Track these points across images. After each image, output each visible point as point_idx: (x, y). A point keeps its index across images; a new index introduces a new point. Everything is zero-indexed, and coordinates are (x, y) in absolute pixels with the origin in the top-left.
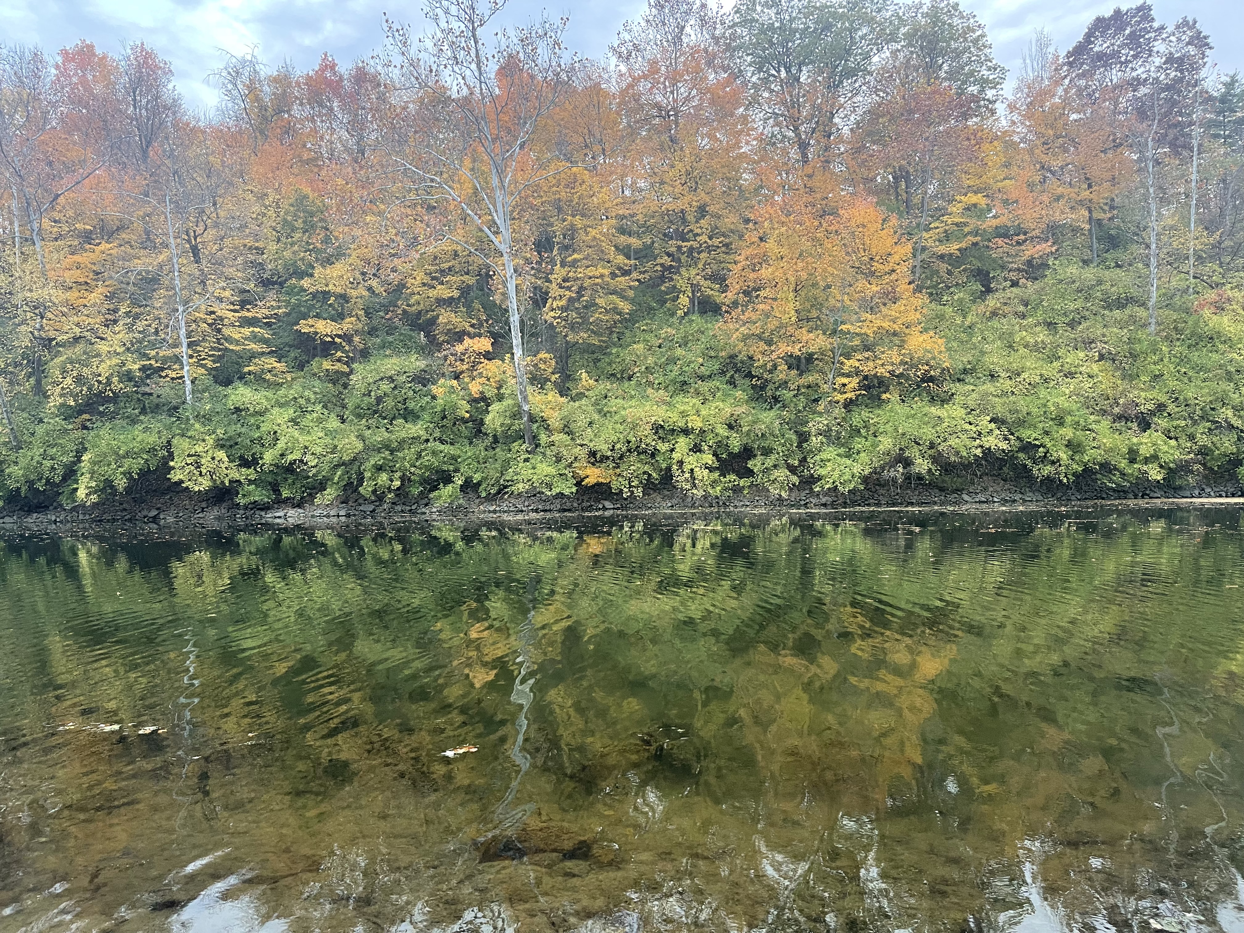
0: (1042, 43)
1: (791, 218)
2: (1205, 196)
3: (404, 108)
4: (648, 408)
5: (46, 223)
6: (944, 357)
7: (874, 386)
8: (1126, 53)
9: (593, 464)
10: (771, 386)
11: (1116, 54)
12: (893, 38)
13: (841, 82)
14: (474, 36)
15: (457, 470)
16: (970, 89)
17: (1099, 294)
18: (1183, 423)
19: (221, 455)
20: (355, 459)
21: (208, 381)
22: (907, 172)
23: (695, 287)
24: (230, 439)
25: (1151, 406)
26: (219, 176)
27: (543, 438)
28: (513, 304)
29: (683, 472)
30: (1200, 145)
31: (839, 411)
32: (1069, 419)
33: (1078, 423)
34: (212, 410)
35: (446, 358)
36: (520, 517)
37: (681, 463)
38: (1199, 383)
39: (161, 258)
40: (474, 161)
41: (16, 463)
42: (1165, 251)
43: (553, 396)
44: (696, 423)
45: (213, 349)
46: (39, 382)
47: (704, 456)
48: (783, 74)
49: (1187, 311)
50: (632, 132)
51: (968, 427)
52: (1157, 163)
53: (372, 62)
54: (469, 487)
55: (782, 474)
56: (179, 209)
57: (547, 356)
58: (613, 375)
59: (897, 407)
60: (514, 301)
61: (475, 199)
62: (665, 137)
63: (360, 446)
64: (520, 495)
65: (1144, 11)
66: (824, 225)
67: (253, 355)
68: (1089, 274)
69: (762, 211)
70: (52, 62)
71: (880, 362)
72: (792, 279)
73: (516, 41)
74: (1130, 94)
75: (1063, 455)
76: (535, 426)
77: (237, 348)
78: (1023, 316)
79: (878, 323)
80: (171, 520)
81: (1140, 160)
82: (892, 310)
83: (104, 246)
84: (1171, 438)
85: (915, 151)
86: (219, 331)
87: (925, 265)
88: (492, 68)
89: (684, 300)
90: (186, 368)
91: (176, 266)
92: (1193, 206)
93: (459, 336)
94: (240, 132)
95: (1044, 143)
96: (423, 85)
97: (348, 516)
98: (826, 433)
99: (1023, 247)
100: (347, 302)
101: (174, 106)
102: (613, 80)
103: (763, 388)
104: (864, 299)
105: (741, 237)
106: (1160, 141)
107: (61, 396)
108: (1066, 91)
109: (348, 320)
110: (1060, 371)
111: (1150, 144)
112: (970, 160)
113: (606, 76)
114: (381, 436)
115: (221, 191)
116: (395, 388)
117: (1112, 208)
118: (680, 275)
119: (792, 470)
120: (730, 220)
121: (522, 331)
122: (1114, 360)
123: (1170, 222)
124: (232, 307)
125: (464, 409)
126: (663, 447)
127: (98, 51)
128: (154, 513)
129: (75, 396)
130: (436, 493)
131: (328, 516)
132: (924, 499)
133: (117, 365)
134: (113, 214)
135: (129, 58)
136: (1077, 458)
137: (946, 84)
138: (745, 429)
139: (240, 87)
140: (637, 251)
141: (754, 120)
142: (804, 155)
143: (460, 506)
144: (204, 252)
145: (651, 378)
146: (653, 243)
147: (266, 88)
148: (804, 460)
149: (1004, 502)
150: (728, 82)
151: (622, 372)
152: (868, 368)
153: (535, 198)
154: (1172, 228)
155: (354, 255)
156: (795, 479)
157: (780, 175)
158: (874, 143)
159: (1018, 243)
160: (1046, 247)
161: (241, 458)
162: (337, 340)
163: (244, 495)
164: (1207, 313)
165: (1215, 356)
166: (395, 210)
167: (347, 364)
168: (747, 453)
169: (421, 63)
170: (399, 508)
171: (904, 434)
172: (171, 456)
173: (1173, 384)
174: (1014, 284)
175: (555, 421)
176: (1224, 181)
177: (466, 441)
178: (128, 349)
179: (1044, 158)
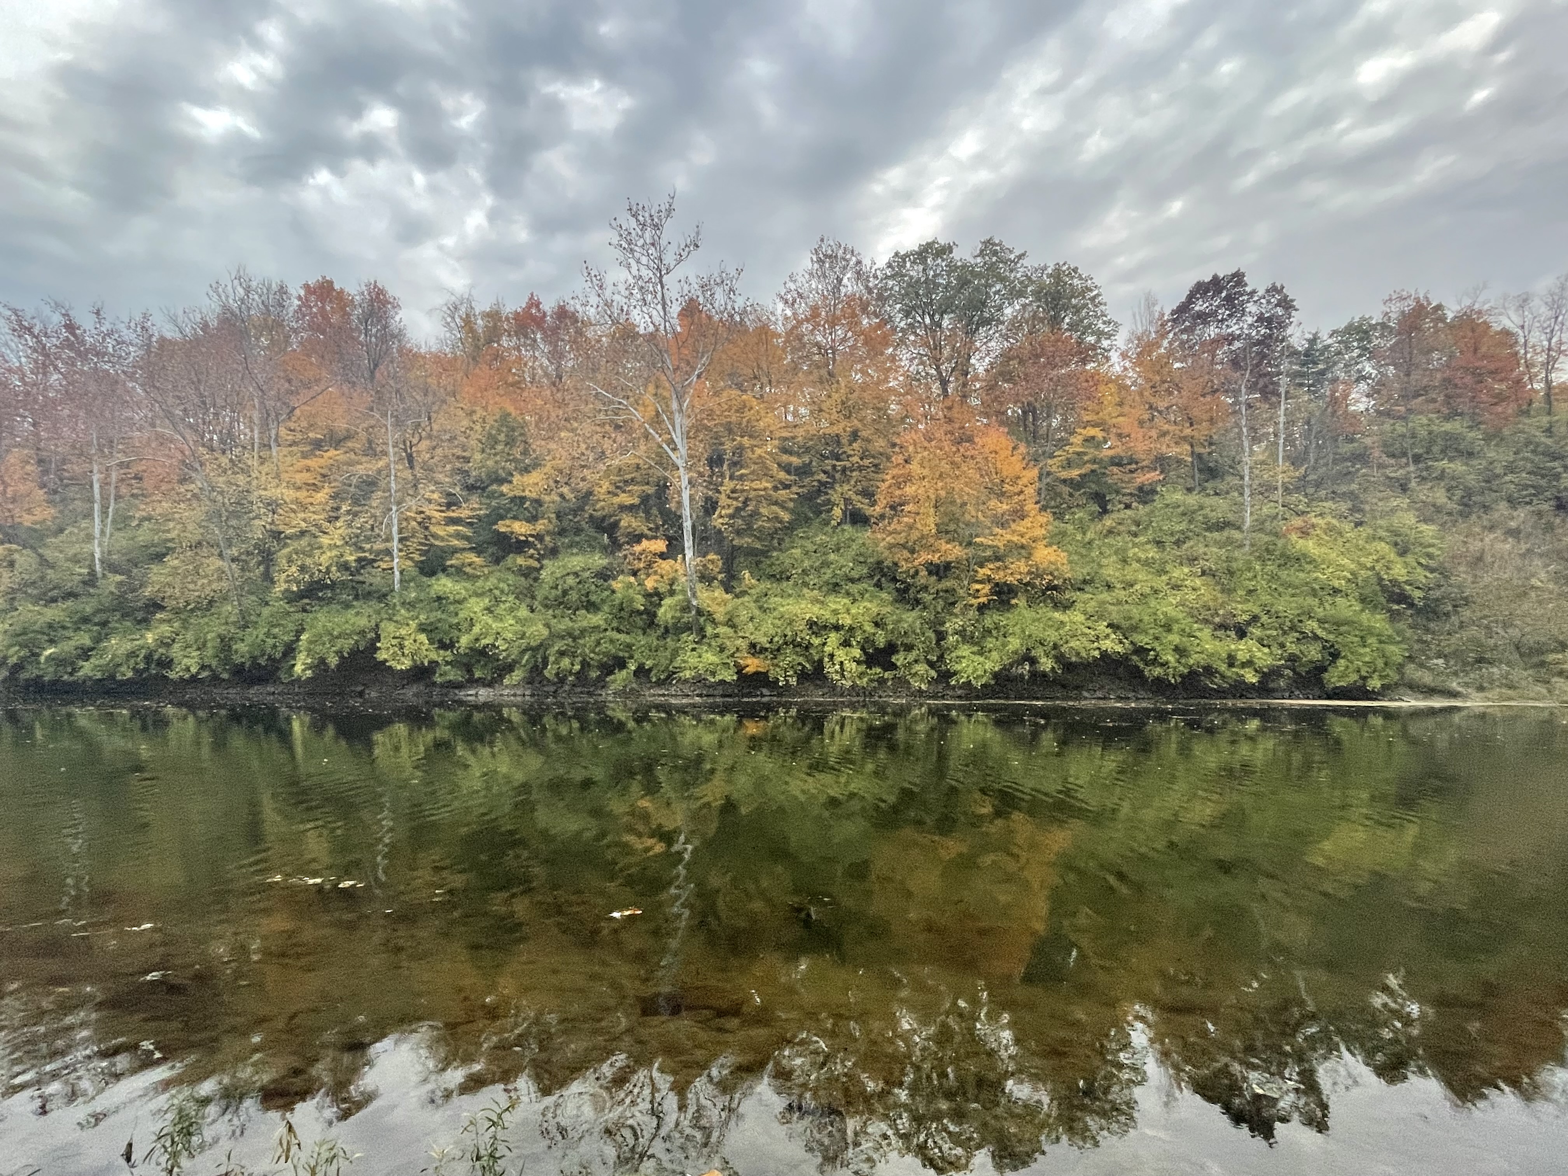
0: (1150, 302)
1: (933, 443)
2: (1290, 436)
3: (599, 341)
4: (803, 606)
5: (283, 432)
6: (1066, 568)
7: (1004, 593)
8: (1223, 313)
9: (753, 655)
10: (912, 591)
11: (1214, 314)
12: (1021, 294)
13: (977, 329)
14: (661, 282)
15: (631, 657)
16: (1088, 339)
17: (1200, 518)
18: (1275, 633)
19: (423, 637)
20: (541, 645)
21: (414, 572)
22: (1034, 408)
23: (847, 501)
24: (431, 624)
25: (1245, 617)
26: (435, 394)
27: (709, 630)
28: (686, 512)
29: (834, 664)
30: (1287, 392)
31: (972, 614)
32: (1175, 627)
33: (1183, 630)
34: (416, 598)
35: (625, 557)
36: (684, 701)
37: (832, 656)
38: (1287, 598)
39: (381, 464)
40: (657, 387)
41: (243, 640)
42: (1257, 482)
43: (719, 593)
44: (847, 621)
45: (421, 544)
46: (267, 569)
47: (853, 650)
48: (927, 320)
49: (1276, 535)
50: (795, 368)
51: (1087, 631)
52: (1249, 406)
53: (572, 302)
54: (641, 672)
55: (921, 668)
56: (398, 423)
57: (715, 557)
58: (774, 576)
59: (1025, 612)
60: (688, 509)
61: (656, 421)
62: (824, 372)
63: (546, 632)
64: (686, 681)
65: (1238, 278)
66: (962, 450)
67: (455, 551)
68: (1192, 500)
69: (908, 437)
70: (295, 294)
71: (1010, 572)
72: (933, 497)
73: (696, 287)
74: (1226, 348)
75: (1170, 658)
76: (702, 619)
77: (442, 544)
78: (1135, 535)
79: (1009, 537)
80: (374, 694)
81: (1234, 404)
82: (1021, 526)
83: (332, 452)
84: (1264, 646)
85: (1041, 390)
86: (427, 528)
87: (1050, 488)
88: (675, 309)
89: (837, 512)
90: (396, 560)
91: (393, 472)
92: (1281, 445)
93: (638, 538)
94: (455, 358)
95: (1152, 387)
96: (616, 322)
97: (532, 695)
98: (961, 633)
99: (1134, 475)
100: (541, 506)
101: (399, 336)
102: (780, 323)
103: (906, 590)
104: (995, 516)
105: (889, 458)
106: (1252, 388)
107: (286, 582)
108: (1170, 343)
109: (541, 522)
110: (1168, 584)
111: (1243, 390)
112: (1089, 399)
113: (773, 319)
114: (564, 625)
115: (435, 408)
116: (580, 583)
117: (1211, 444)
118: (835, 490)
119: (931, 664)
120: (880, 444)
121: (694, 535)
122: (1214, 576)
123: (1261, 457)
124: (439, 508)
125: (639, 603)
126: (816, 641)
127: (337, 287)
128: (360, 688)
129: (298, 583)
130: (612, 677)
131: (515, 695)
132: (1047, 693)
133: (336, 556)
134: (341, 425)
135: (363, 294)
136: (1183, 661)
137: (1067, 334)
138: (890, 627)
139: (458, 320)
140: (797, 469)
141: (901, 360)
142: (945, 391)
143: (632, 689)
144: (418, 460)
145: (807, 579)
146: (811, 462)
147: (480, 322)
148: (941, 657)
149: (1120, 699)
150: (879, 326)
151: (781, 573)
152: (998, 577)
153: (709, 420)
154: (1263, 463)
155: (549, 464)
156: (933, 674)
157: (923, 407)
158: (1007, 381)
159: (1131, 472)
160: (1154, 476)
161: (440, 641)
162: (530, 539)
163: (441, 675)
164: (1294, 537)
165: (1302, 575)
166: (587, 428)
167: (538, 560)
168: (891, 648)
169: (615, 304)
170: (579, 690)
171: (1030, 636)
172: (378, 638)
173: (1265, 598)
174: (1128, 506)
175: (719, 617)
176: (1308, 423)
177: (640, 632)
178: (347, 543)
179: (1152, 400)
